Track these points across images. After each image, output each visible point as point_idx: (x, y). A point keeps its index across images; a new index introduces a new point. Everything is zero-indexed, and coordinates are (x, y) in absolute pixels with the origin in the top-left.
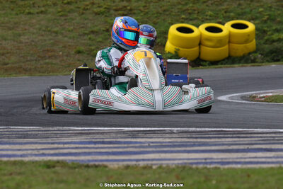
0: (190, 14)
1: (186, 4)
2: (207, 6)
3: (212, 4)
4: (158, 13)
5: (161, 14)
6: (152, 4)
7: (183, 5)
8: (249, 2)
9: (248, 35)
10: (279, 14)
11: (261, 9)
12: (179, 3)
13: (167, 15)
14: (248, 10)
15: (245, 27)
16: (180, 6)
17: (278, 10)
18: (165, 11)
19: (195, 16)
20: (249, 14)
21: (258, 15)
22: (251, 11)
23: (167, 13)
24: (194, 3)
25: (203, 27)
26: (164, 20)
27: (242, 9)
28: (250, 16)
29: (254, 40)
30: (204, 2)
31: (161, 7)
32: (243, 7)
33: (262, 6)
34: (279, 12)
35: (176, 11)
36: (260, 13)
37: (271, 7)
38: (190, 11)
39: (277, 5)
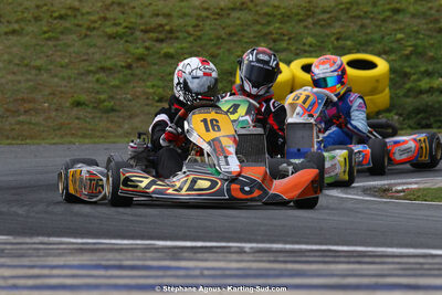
0: (275, 41)
1: (268, 23)
2: (305, 27)
3: (313, 24)
4: (219, 38)
5: (223, 39)
6: (208, 22)
7: (263, 25)
8: (379, 23)
9: (377, 80)
10: (432, 45)
11: (399, 36)
12: (257, 22)
13: (235, 42)
14: (376, 36)
15: (372, 65)
16: (258, 27)
17: (431, 37)
18: (230, 34)
19: (284, 45)
20: (380, 43)
21: (394, 46)
22: (383, 37)
23: (235, 39)
24: (281, 23)
25: (297, 64)
26: (229, 50)
27: (367, 34)
28: (379, 46)
29: (387, 90)
30: (301, 21)
31: (224, 28)
32: (369, 31)
33: (401, 30)
34: (432, 42)
35: (251, 35)
36: (398, 41)
37: (417, 32)
38: (274, 36)
39: (430, 30)
